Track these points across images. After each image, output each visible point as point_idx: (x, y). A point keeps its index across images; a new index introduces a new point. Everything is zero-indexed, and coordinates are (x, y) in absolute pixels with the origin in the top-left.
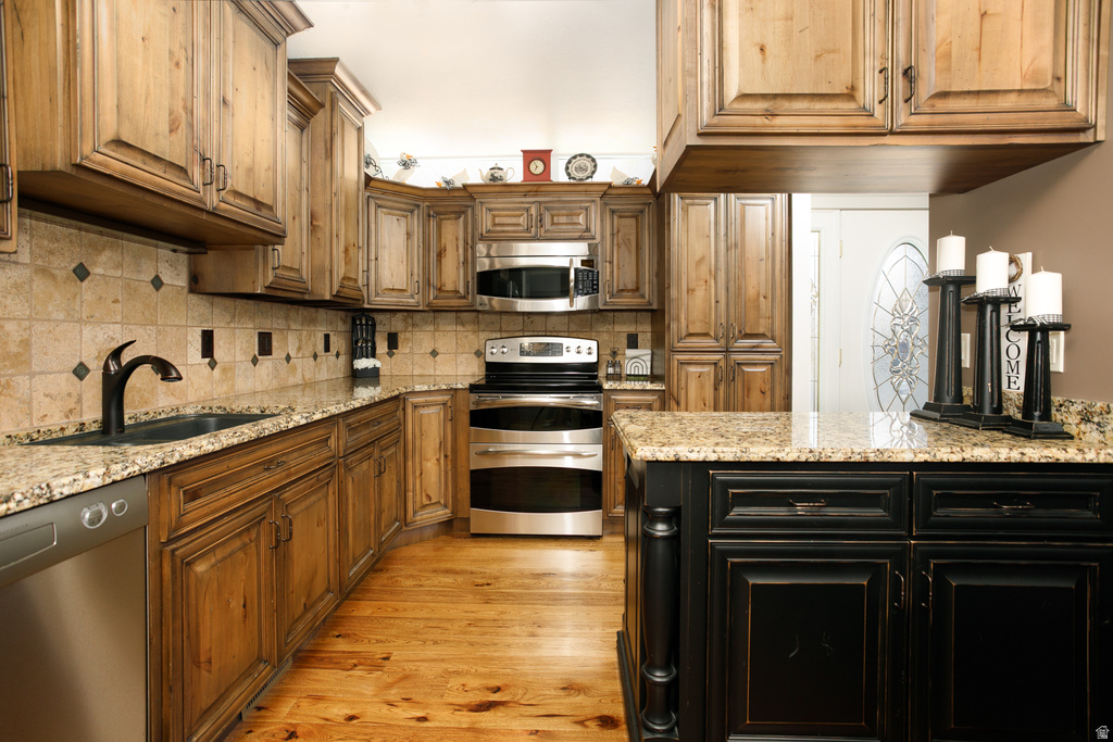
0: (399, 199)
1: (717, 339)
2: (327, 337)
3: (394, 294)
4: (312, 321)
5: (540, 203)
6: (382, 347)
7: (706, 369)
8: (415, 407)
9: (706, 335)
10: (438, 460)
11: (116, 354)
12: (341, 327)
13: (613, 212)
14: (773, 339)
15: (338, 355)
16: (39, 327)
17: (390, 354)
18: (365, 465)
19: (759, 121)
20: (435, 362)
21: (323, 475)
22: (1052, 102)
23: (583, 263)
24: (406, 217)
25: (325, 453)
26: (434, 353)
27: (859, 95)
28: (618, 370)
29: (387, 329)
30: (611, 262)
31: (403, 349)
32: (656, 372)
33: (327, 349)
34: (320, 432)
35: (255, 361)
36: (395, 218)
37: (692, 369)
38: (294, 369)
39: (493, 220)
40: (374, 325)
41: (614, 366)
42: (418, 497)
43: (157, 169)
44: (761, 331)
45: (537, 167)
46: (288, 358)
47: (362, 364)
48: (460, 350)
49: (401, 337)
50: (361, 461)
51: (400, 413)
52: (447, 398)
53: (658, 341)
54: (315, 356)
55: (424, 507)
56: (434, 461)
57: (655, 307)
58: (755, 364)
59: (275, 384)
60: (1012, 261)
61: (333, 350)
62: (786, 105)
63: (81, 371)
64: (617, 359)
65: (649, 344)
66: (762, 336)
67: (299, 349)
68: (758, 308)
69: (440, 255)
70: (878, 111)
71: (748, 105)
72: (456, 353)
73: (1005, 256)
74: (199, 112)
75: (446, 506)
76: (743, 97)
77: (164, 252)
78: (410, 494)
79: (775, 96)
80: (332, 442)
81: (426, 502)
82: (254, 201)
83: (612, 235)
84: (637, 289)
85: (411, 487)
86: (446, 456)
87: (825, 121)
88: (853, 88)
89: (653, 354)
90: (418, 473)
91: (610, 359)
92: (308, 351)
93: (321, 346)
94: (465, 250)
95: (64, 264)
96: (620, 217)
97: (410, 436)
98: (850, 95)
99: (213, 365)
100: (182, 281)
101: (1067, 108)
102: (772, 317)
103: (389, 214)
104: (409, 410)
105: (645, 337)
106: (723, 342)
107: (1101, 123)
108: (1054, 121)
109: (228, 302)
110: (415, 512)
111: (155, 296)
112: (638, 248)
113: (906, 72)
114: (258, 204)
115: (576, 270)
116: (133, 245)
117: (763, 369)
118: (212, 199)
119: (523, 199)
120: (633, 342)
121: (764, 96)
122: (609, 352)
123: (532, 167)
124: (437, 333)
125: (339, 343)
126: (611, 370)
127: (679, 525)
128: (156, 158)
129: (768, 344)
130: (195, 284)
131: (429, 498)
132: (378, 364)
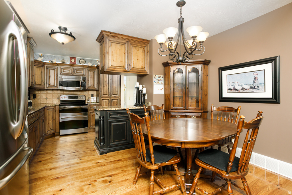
0: (39, 64)
1: (108, 95)
3: (38, 85)
5: (74, 68)
6: (32, 97)
7: (107, 100)
8: (47, 109)
9: (107, 94)
10: (52, 120)
13: (89, 71)
14: (118, 95)
17: (34, 99)
19: (113, 69)
20: (47, 100)
22: (144, 70)
23: (83, 80)
24: (41, 68)
26: (46, 98)
27: (125, 67)
28: (90, 101)
30: (88, 81)
31: (38, 98)
32: (97, 101)
36: (38, 68)
37: (104, 100)
39: (63, 71)
40: (30, 92)
41: (89, 100)
42: (48, 128)
44: (116, 94)
45: (73, 61)
48: (53, 98)
49: (37, 95)
50: (41, 119)
52: (54, 107)
53: (98, 95)
55: (49, 130)
56: (51, 120)
57: (97, 89)
58: (115, 99)
60: (143, 86)
62: (117, 67)
64: (89, 99)
65: (96, 96)
66: (116, 95)
68: (115, 90)
70: (127, 69)
71: (112, 67)
72: (52, 98)
73: (142, 86)
75: (54, 130)
76: (111, 66)
78: (46, 128)
79: (115, 66)
81: (50, 129)
83: (89, 75)
84: (94, 86)
85: (46, 126)
86: (54, 120)
87: (121, 70)
88: (124, 66)
89: (97, 98)
90: (48, 123)
91: (88, 99)
94: (56, 76)
96: (90, 72)
97: (46, 116)
98: (124, 67)
101: (145, 71)
102: (118, 92)
103: (37, 67)
105: (95, 95)
106: (109, 96)
107: (148, 72)
108: (144, 72)
110: (47, 132)
112: (94, 78)
113: (130, 65)
115: (82, 82)
117: (116, 100)
119: (70, 67)
120: (92, 96)
121: (114, 66)
122: (88, 98)
123: (72, 60)
124: (47, 94)
126: (88, 101)
127: (104, 119)
129: (117, 96)
131: (50, 128)
132: (31, 101)
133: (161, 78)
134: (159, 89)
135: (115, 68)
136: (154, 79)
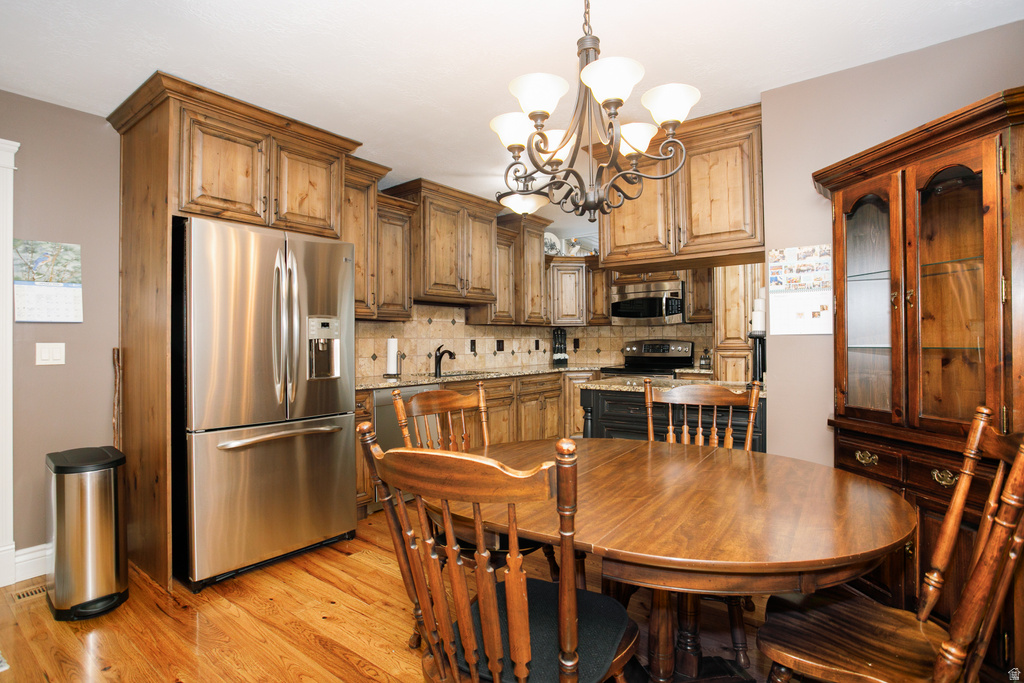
0: (570, 264)
2: (537, 342)
3: (568, 318)
4: (528, 334)
6: (570, 347)
7: (738, 361)
8: (570, 379)
11: (439, 349)
12: (547, 336)
15: (545, 351)
16: (419, 341)
17: (575, 351)
18: (534, 403)
19: (623, 257)
20: (598, 355)
21: (507, 401)
23: (672, 294)
25: (508, 392)
26: (598, 351)
29: (574, 336)
31: (582, 348)
33: (537, 348)
34: (505, 383)
35: (495, 354)
36: (568, 275)
37: (730, 361)
38: (517, 358)
40: (565, 335)
41: (705, 359)
42: (572, 427)
43: (446, 288)
46: (513, 353)
47: (558, 356)
48: (612, 349)
49: (581, 341)
50: (530, 400)
51: (561, 381)
54: (529, 352)
55: (576, 433)
59: (506, 365)
61: (541, 348)
62: (634, 248)
63: (429, 356)
64: (707, 354)
67: (519, 348)
69: (594, 294)
70: (669, 247)
71: (620, 250)
72: (610, 350)
74: (460, 263)
77: (456, 310)
78: (567, 425)
79: (629, 245)
80: (512, 388)
81: (576, 431)
82: (482, 289)
83: (693, 275)
85: (568, 421)
87: (649, 254)
90: (572, 415)
92: (525, 349)
93: (533, 346)
95: (425, 320)
98: (658, 242)
99: (475, 355)
100: (463, 321)
101: (751, 237)
103: (565, 273)
104: (567, 380)
109: (482, 327)
111: (453, 327)
114: (483, 290)
115: (667, 299)
116: (446, 309)
118: (465, 293)
121: (625, 246)
122: (703, 350)
124: (600, 339)
125: (545, 345)
126: (703, 362)
128: (446, 285)
130: (467, 322)
131: (578, 429)
132: (567, 357)
133: (812, 261)
134: (800, 315)
135: (626, 253)
136: (773, 268)
